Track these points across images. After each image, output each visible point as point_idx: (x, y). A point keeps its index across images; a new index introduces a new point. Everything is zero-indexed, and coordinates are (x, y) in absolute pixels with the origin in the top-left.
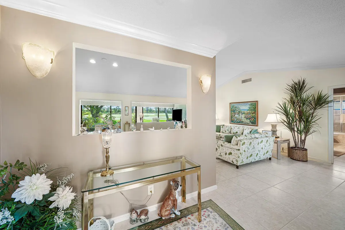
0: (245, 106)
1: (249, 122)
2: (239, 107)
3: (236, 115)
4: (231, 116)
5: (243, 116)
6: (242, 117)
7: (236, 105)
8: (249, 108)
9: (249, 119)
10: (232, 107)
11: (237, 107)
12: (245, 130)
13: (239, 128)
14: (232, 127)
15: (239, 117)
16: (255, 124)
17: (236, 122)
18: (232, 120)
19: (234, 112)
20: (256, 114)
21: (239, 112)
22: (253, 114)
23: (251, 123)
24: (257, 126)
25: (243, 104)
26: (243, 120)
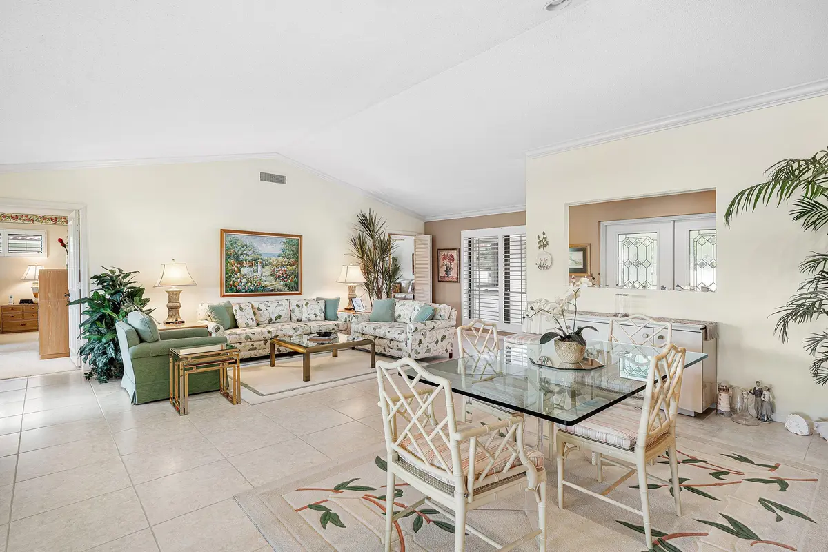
0: (272, 243)
1: (282, 287)
2: (255, 244)
3: (244, 270)
4: (227, 274)
5: (267, 271)
6: (264, 275)
7: (243, 239)
8: (283, 250)
9: (283, 279)
10: (229, 245)
11: (246, 245)
12: (297, 306)
13: (281, 305)
14: (256, 305)
15: (255, 274)
16: (297, 290)
17: (244, 289)
18: (232, 286)
19: (237, 260)
20: (297, 266)
21: (256, 260)
22: (291, 266)
23: (286, 289)
24: (300, 294)
25: (265, 238)
26: (266, 283)
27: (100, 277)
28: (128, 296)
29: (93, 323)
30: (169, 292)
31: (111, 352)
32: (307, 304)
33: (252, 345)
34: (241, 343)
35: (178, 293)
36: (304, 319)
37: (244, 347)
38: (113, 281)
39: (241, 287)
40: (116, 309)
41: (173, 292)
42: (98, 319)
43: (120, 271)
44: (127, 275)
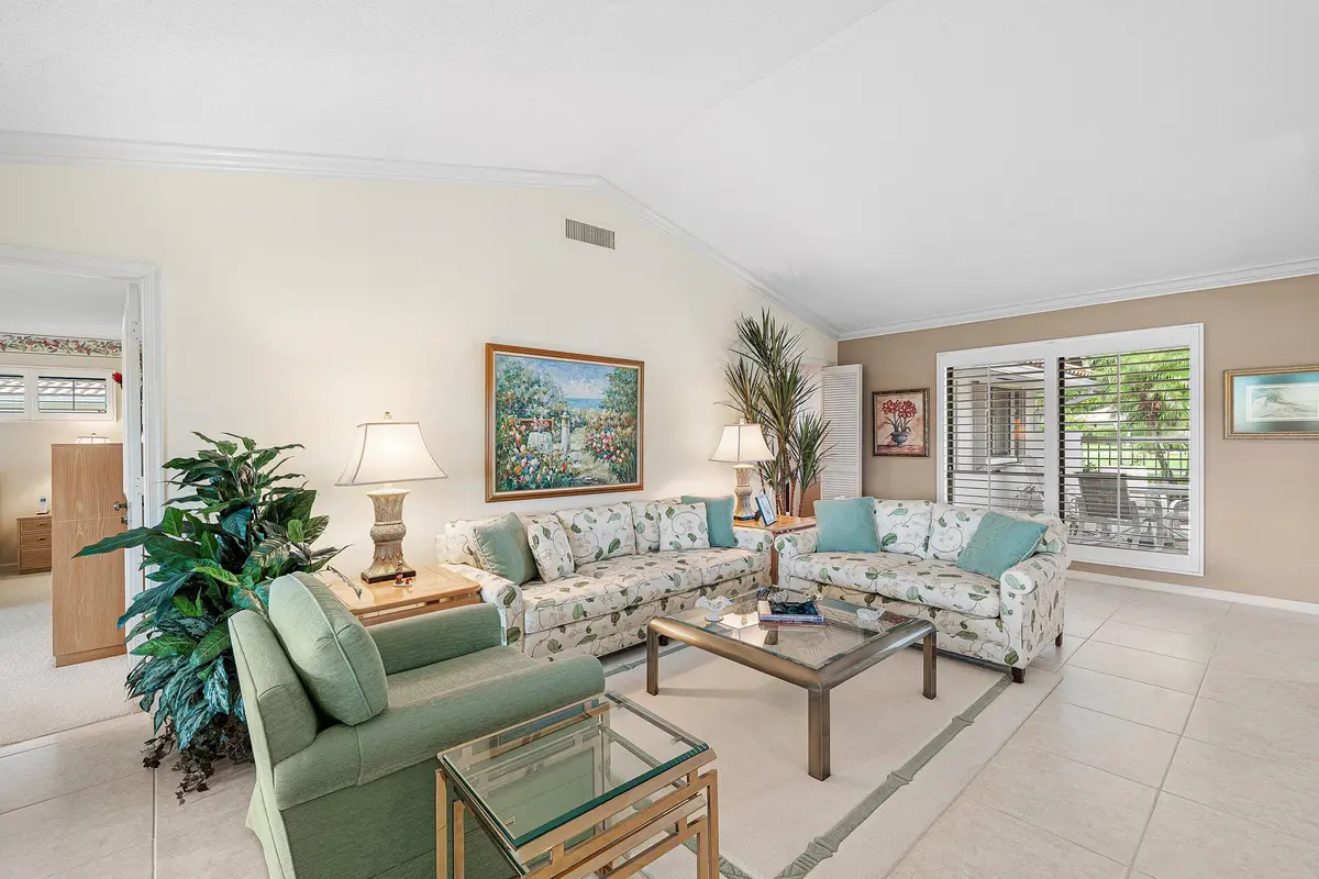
0: (588, 378)
1: (605, 475)
2: (556, 380)
3: (535, 439)
4: (499, 447)
5: (578, 439)
6: (572, 448)
7: (532, 367)
8: (610, 393)
9: (608, 458)
10: (502, 380)
11: (537, 382)
12: (648, 516)
13: (617, 516)
14: (568, 518)
15: (555, 447)
16: (634, 479)
17: (534, 480)
18: (508, 475)
19: (520, 415)
20: (635, 429)
21: (557, 415)
22: (623, 427)
23: (615, 477)
24: (640, 488)
25: (577, 365)
26: (576, 466)
27: (193, 462)
28: (269, 516)
29: (167, 603)
30: (376, 498)
31: (216, 695)
32: (670, 512)
33: (588, 630)
34: (562, 627)
35: (398, 500)
36: (665, 545)
37: (572, 636)
38: (228, 474)
39: (527, 478)
40: (235, 558)
41: (387, 497)
42: (179, 592)
43: (249, 444)
44: (267, 456)
